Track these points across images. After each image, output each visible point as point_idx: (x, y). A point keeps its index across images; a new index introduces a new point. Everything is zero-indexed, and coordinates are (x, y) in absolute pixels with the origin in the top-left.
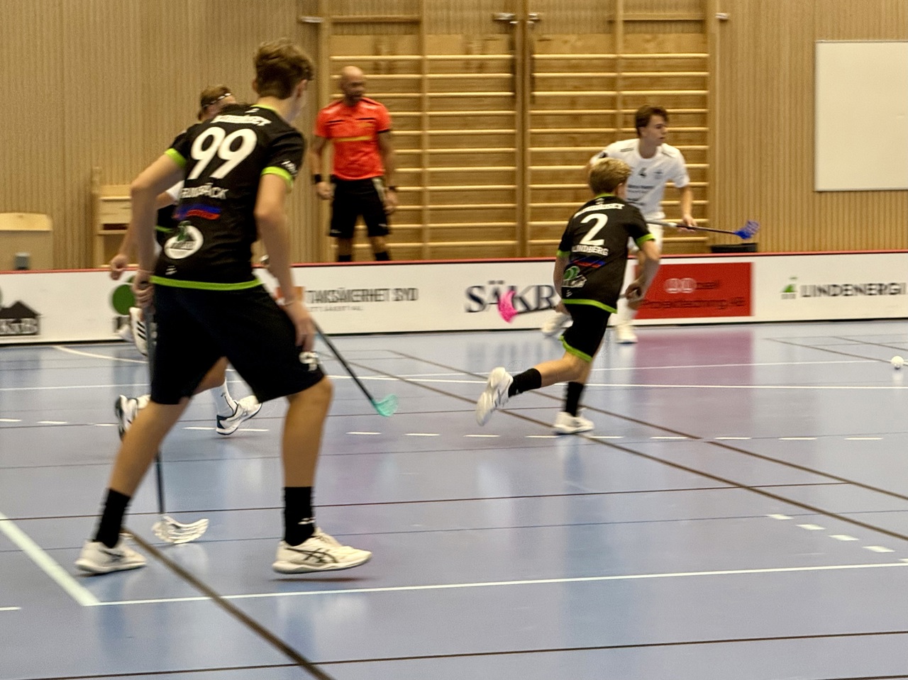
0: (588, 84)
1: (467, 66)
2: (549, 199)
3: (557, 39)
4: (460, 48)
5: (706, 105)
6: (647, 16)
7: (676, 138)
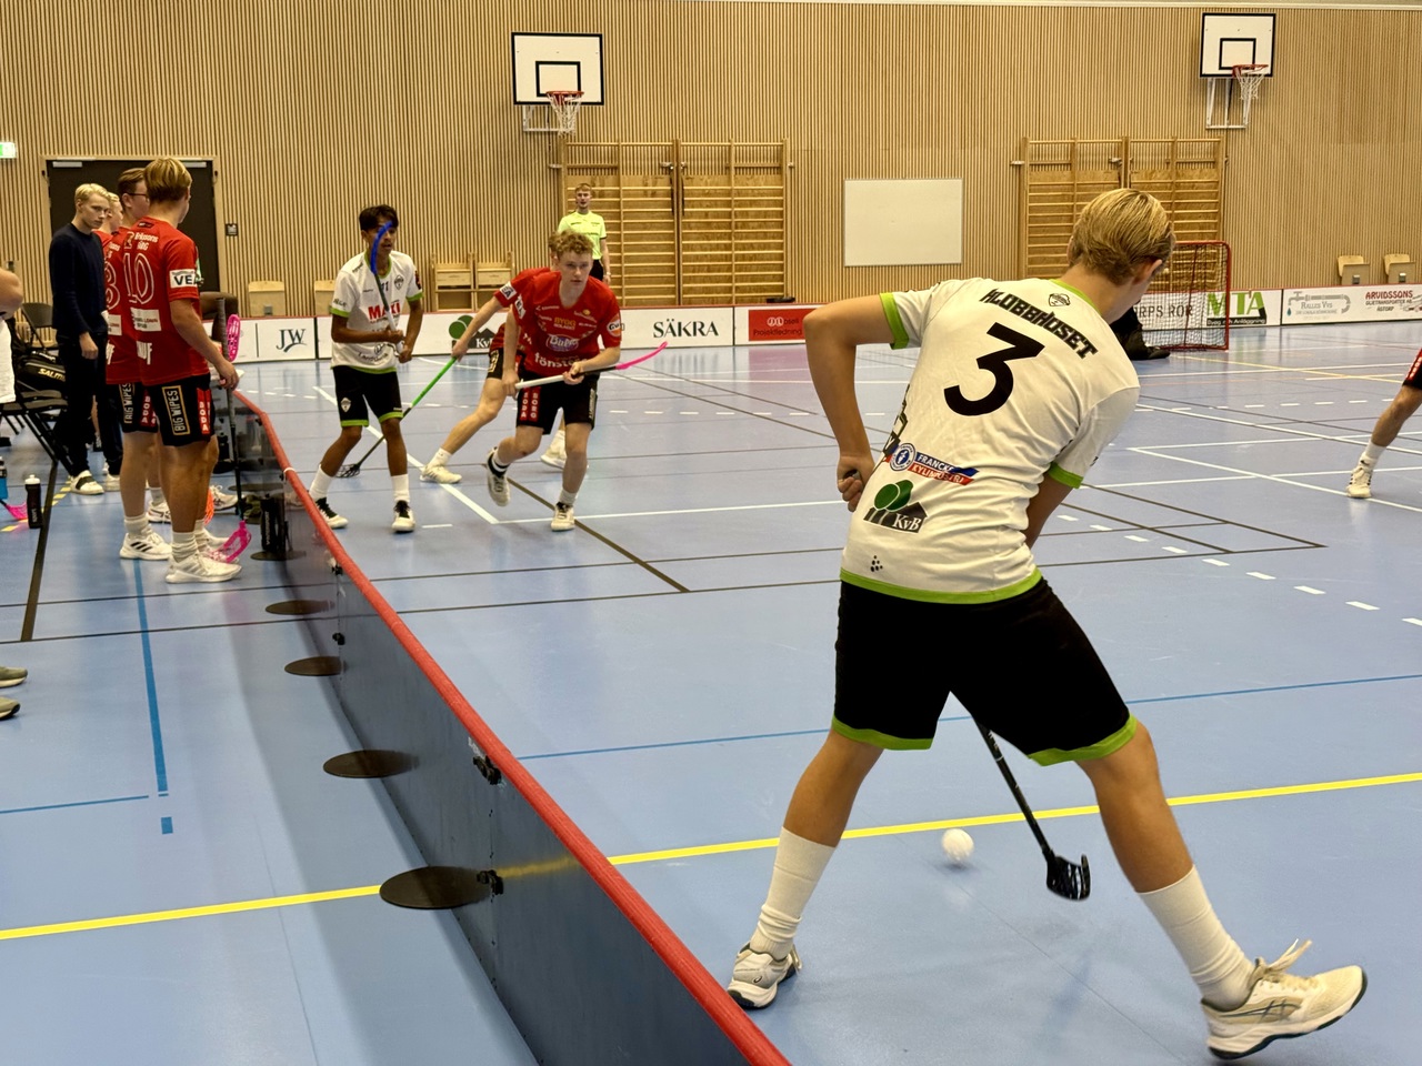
0: (716, 204)
1: (645, 193)
2: (694, 272)
3: (697, 178)
4: (641, 183)
5: (782, 217)
6: (748, 164)
7: (765, 235)
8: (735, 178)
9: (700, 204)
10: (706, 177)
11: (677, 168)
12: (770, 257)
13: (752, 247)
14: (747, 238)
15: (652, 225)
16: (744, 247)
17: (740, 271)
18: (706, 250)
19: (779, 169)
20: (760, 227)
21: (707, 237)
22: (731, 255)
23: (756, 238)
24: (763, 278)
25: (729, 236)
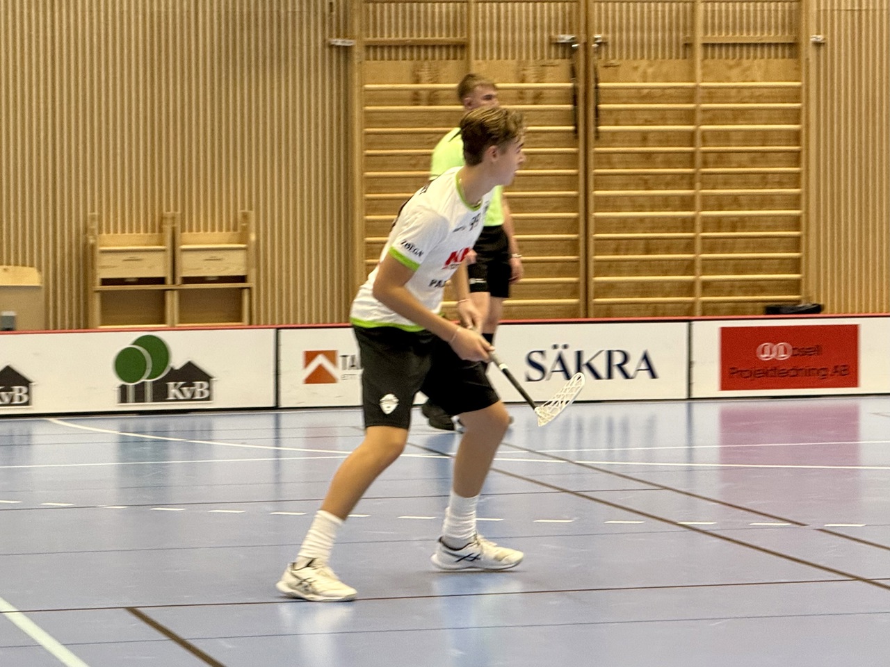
0: (662, 117)
1: (521, 96)
2: (617, 251)
3: (626, 65)
4: (512, 74)
5: (798, 143)
6: (730, 38)
7: (764, 180)
8: (704, 67)
9: (632, 116)
10: (644, 63)
11: (586, 44)
12: (775, 223)
13: (736, 202)
14: (726, 184)
16: (720, 203)
17: (711, 251)
18: (641, 208)
19: (793, 48)
21: (645, 182)
22: (693, 219)
23: (746, 185)
24: (758, 266)
25: (690, 181)
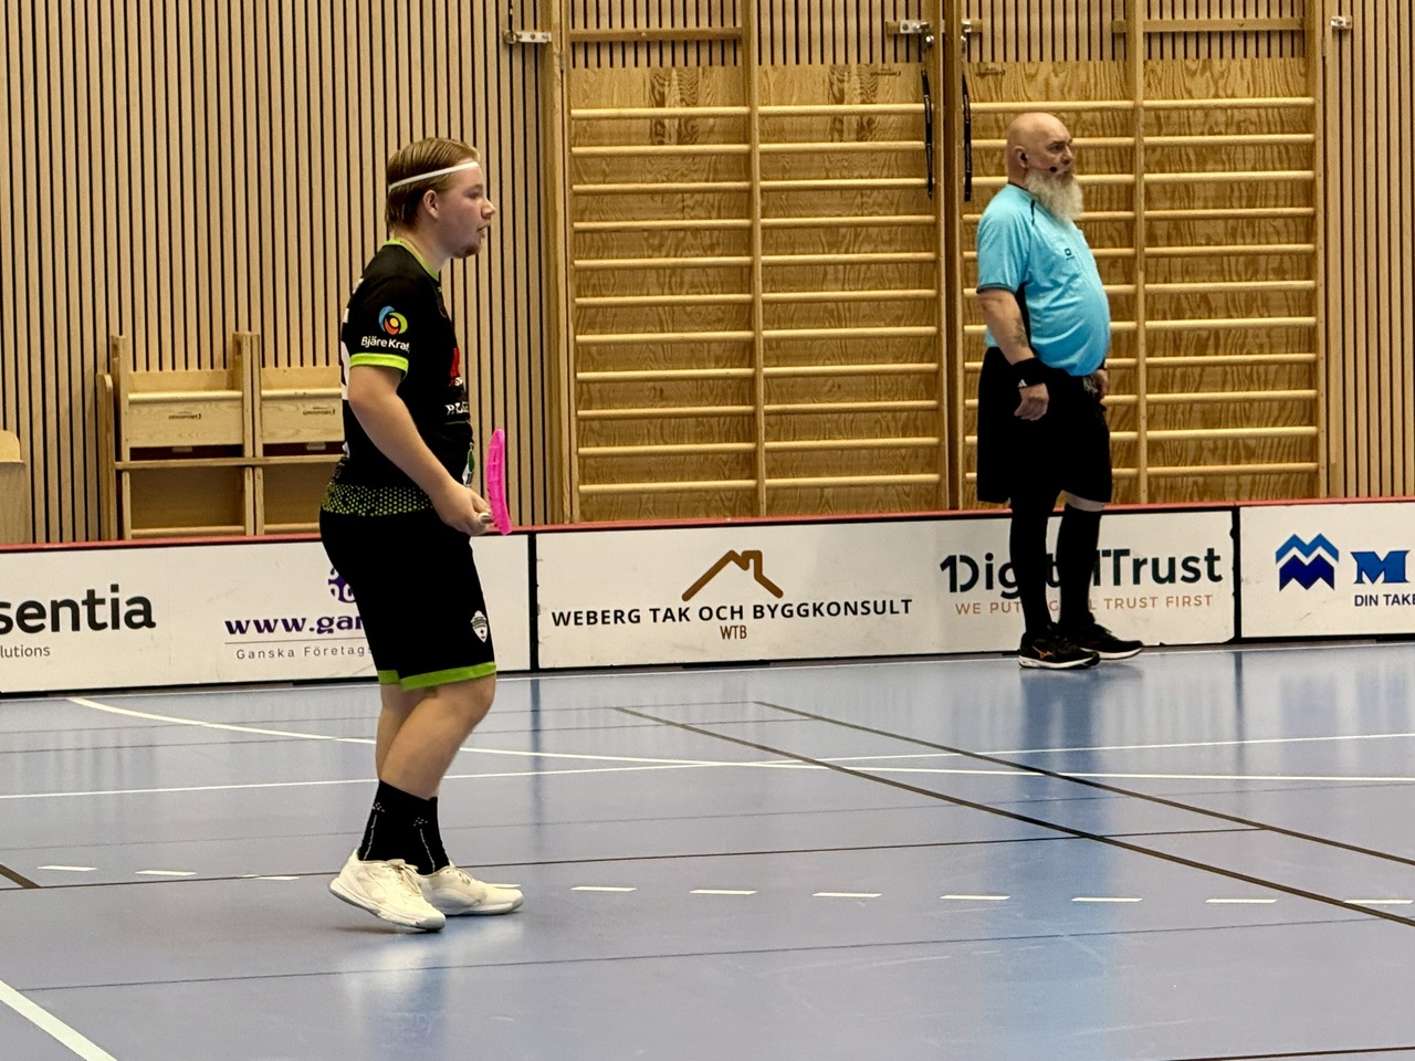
1: (836, 127)
3: (1014, 72)
4: (822, 89)
5: (1310, 202)
6: (1192, 22)
8: (1148, 72)
11: (947, 38)
15: (858, 235)
19: (1299, 39)
20: (1233, 237)
